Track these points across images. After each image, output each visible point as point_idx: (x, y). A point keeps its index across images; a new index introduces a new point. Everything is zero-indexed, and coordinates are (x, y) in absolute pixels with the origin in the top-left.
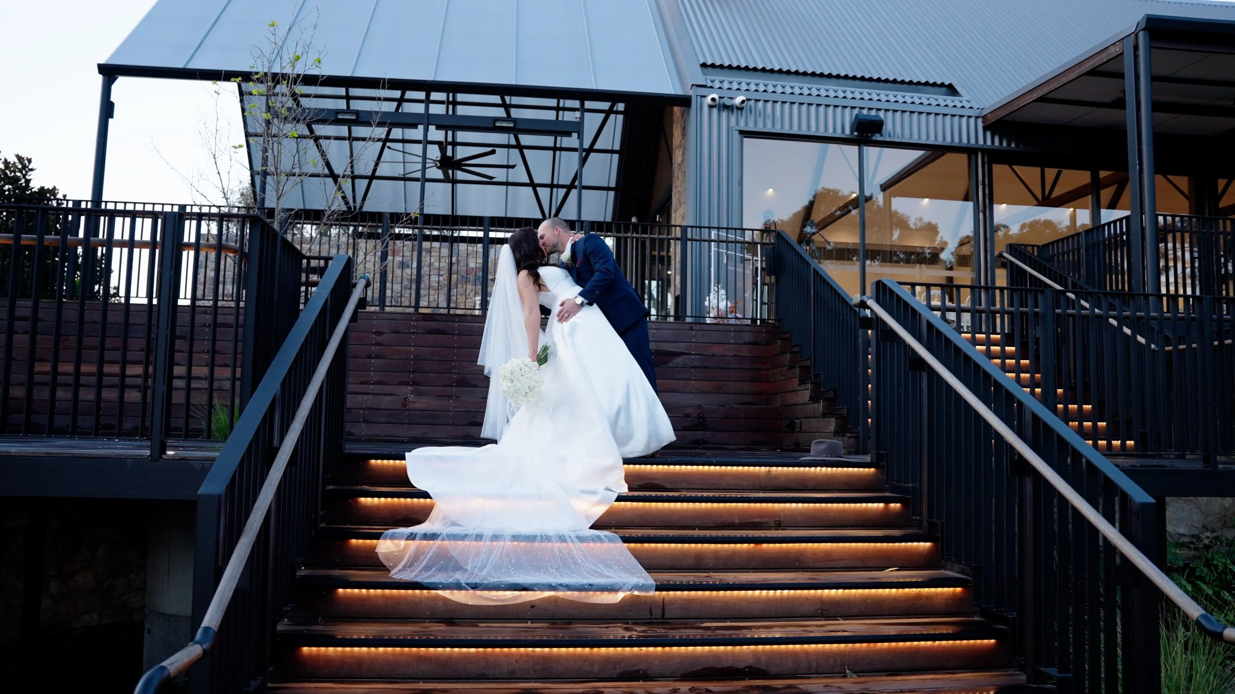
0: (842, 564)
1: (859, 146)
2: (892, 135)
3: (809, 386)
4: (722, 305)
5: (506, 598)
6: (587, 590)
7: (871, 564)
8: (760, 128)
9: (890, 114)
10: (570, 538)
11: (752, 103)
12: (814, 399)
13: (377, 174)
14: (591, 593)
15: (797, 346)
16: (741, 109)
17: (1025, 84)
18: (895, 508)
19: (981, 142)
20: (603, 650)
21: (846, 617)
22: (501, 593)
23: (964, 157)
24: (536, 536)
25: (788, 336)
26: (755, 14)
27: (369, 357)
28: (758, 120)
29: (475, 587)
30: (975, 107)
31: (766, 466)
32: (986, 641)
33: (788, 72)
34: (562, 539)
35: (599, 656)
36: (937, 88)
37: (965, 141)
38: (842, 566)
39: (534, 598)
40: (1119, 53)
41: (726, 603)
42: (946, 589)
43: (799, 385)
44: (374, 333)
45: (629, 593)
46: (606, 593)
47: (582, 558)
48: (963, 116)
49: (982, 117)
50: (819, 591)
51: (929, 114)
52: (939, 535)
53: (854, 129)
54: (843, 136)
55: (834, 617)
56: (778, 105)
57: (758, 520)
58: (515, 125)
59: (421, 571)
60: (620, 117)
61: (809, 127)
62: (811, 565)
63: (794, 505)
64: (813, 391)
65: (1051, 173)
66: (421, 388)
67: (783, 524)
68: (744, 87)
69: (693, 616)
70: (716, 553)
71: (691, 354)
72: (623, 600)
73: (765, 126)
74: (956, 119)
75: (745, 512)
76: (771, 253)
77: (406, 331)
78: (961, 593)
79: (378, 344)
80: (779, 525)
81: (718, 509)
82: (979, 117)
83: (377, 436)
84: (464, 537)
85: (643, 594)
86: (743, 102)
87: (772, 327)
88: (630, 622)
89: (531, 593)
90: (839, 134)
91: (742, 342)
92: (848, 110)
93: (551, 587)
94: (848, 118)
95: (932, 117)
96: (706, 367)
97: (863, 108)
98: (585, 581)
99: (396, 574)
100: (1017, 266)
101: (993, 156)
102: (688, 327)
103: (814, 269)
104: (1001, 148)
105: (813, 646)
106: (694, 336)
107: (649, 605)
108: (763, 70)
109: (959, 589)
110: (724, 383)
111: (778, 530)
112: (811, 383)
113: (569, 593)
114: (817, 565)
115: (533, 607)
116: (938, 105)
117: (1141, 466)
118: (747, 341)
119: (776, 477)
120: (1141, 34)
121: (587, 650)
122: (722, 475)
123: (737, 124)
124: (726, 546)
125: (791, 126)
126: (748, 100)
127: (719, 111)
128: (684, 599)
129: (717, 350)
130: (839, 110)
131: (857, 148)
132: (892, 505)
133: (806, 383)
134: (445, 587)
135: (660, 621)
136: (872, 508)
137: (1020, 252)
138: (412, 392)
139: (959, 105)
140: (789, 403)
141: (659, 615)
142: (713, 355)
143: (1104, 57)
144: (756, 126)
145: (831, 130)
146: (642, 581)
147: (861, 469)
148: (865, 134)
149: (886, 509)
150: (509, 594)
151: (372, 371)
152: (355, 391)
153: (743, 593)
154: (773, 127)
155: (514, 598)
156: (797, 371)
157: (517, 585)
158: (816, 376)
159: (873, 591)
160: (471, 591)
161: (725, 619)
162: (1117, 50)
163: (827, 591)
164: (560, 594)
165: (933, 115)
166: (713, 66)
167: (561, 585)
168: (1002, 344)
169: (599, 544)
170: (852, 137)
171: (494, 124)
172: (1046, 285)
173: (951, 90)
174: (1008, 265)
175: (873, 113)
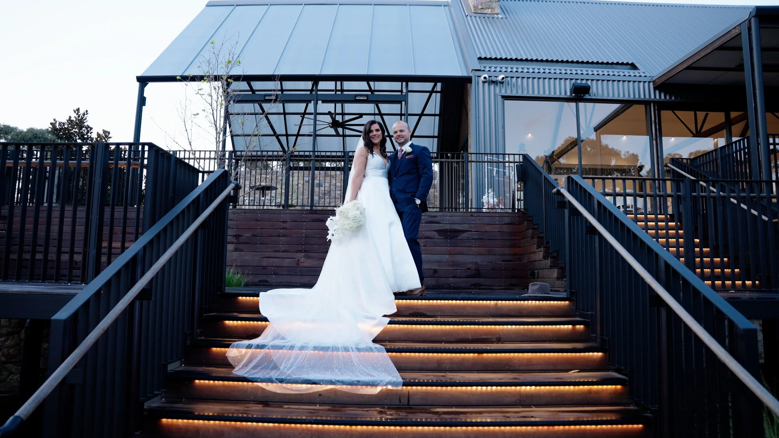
0: (539, 368)
1: (576, 102)
2: (596, 95)
3: (542, 249)
4: (491, 201)
5: (303, 388)
6: (356, 385)
7: (559, 368)
8: (514, 94)
9: (594, 82)
10: (352, 348)
11: (509, 79)
12: (545, 257)
13: (301, 133)
14: (359, 387)
15: (536, 224)
16: (502, 83)
17: (678, 59)
18: (580, 329)
19: (653, 97)
20: (359, 427)
21: (537, 406)
22: (299, 386)
23: (643, 107)
24: (329, 347)
25: (531, 219)
26: (512, 28)
27: (279, 236)
28: (513, 89)
29: (281, 381)
30: (648, 75)
31: (494, 300)
32: (635, 426)
33: (532, 60)
34: (346, 349)
35: (356, 431)
36: (624, 66)
37: (642, 97)
38: (539, 369)
39: (320, 390)
40: (738, 33)
41: (452, 395)
42: (609, 387)
43: (537, 248)
44: (282, 222)
45: (385, 387)
46: (369, 387)
47: (358, 362)
48: (640, 82)
49: (653, 82)
50: (518, 388)
51: (619, 81)
52: (607, 347)
53: (572, 92)
54: (566, 97)
55: (529, 406)
56: (525, 80)
57: (485, 337)
58: (367, 98)
59: (250, 369)
60: (439, 95)
61: (544, 92)
62: (518, 368)
63: (509, 327)
64: (545, 252)
65: (701, 115)
66: (309, 254)
67: (502, 340)
68: (504, 69)
69: (429, 404)
70: (451, 359)
71: (472, 231)
72: (381, 392)
73: (517, 92)
74: (636, 83)
75: (475, 331)
76: (520, 168)
77: (300, 220)
78: (620, 389)
79: (284, 228)
80: (499, 340)
81: (458, 329)
82: (651, 82)
83: (282, 282)
84: (281, 348)
85: (395, 388)
86: (503, 78)
87: (522, 213)
88: (386, 407)
89: (319, 386)
90: (563, 95)
91: (503, 223)
92: (568, 81)
93: (331, 382)
94: (568, 85)
95: (621, 83)
96: (481, 239)
97: (578, 79)
98: (355, 378)
99: (238, 372)
100: (677, 171)
101: (661, 106)
102: (470, 214)
103: (544, 176)
104: (666, 100)
105: (508, 428)
106: (473, 220)
107: (399, 396)
108: (516, 60)
109: (619, 387)
110: (493, 248)
111: (499, 343)
112: (544, 247)
113: (344, 386)
114: (521, 368)
115: (320, 395)
116: (625, 75)
117: (757, 298)
118: (507, 222)
119: (501, 308)
120: (753, 20)
121: (348, 427)
122: (465, 307)
123: (500, 91)
124: (458, 355)
125: (533, 92)
126: (506, 77)
127: (489, 84)
128: (423, 392)
129: (488, 228)
130: (563, 81)
131: (575, 104)
132: (578, 326)
133: (540, 248)
134: (262, 381)
135: (407, 406)
136: (564, 328)
137: (679, 163)
138: (304, 257)
139: (638, 75)
140: (532, 260)
141: (406, 403)
142: (486, 232)
143: (728, 37)
144: (511, 92)
145: (558, 93)
146: (394, 379)
147: (559, 302)
148: (579, 95)
149: (574, 329)
150: (304, 386)
151: (281, 244)
152: (271, 256)
153: (464, 388)
154: (522, 93)
155: (308, 389)
156: (536, 240)
157: (310, 380)
158: (547, 243)
159: (557, 388)
160: (279, 384)
161: (451, 406)
162: (738, 31)
163: (523, 388)
164: (338, 387)
165: (622, 82)
166: (485, 58)
167: (338, 381)
168: (667, 221)
169: (371, 353)
170: (571, 97)
171: (355, 98)
172: (685, 177)
173: (633, 66)
174: (671, 171)
175: (584, 82)
